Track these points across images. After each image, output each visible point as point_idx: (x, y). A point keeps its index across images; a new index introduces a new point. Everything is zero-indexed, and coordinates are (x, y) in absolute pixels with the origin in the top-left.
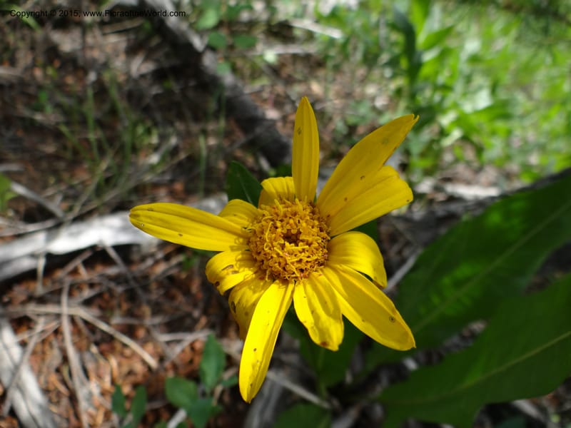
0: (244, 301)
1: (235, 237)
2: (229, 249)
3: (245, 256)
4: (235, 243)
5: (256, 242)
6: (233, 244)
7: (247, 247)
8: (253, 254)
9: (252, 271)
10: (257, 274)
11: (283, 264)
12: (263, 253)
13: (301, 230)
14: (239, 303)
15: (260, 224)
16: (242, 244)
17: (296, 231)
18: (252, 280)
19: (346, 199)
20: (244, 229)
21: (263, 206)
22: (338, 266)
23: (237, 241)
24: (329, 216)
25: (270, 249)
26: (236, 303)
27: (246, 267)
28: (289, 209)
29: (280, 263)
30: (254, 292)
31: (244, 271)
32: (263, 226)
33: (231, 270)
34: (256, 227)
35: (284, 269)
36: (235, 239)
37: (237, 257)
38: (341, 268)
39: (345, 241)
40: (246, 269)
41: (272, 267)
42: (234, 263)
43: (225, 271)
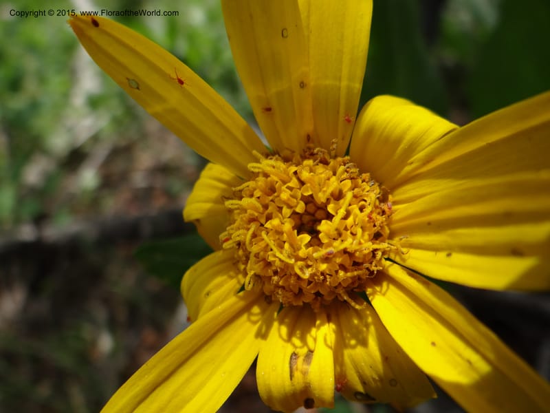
0: (368, 373)
1: (245, 317)
2: (260, 341)
3: (287, 320)
4: (255, 323)
5: (277, 286)
6: (255, 328)
7: (275, 307)
8: (295, 304)
9: (322, 324)
10: (333, 318)
11: (348, 263)
12: (304, 285)
13: (306, 194)
14: (364, 383)
15: (252, 258)
16: (263, 312)
17: (302, 204)
18: (340, 334)
19: (302, 85)
20: (241, 294)
21: (223, 236)
22: (408, 169)
23: (254, 318)
24: (309, 138)
25: (308, 266)
26: (360, 388)
27: (309, 331)
28: (258, 193)
29: (342, 267)
30: (364, 343)
31: (315, 340)
32: (257, 255)
33: (300, 361)
34: (253, 268)
35: (357, 264)
36: (249, 320)
37: (280, 336)
38: (413, 166)
39: (371, 132)
40: (314, 331)
41: (340, 284)
42: (290, 349)
43: (297, 374)
